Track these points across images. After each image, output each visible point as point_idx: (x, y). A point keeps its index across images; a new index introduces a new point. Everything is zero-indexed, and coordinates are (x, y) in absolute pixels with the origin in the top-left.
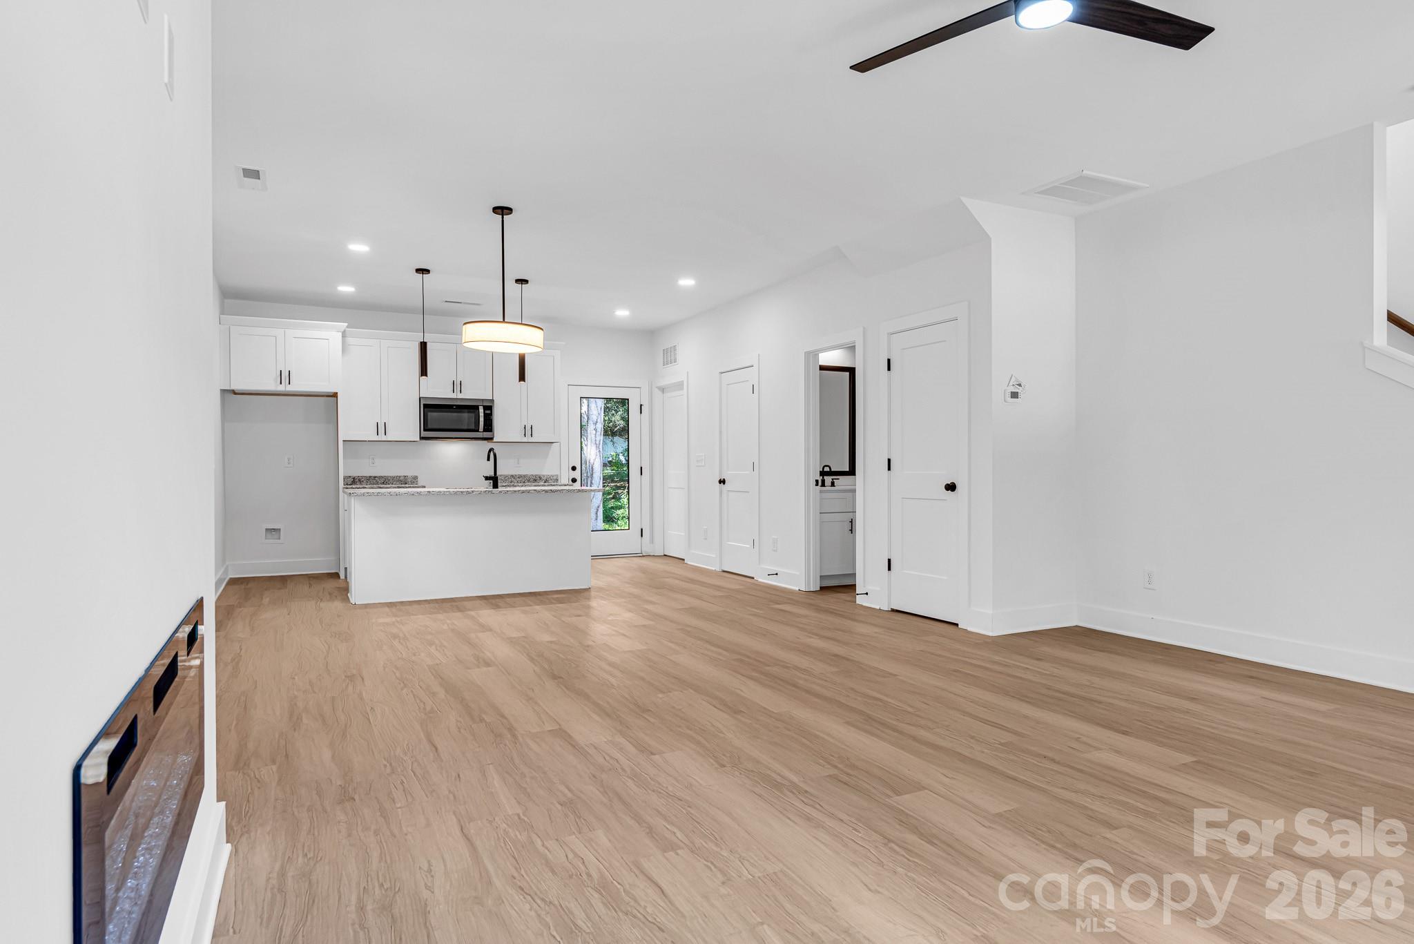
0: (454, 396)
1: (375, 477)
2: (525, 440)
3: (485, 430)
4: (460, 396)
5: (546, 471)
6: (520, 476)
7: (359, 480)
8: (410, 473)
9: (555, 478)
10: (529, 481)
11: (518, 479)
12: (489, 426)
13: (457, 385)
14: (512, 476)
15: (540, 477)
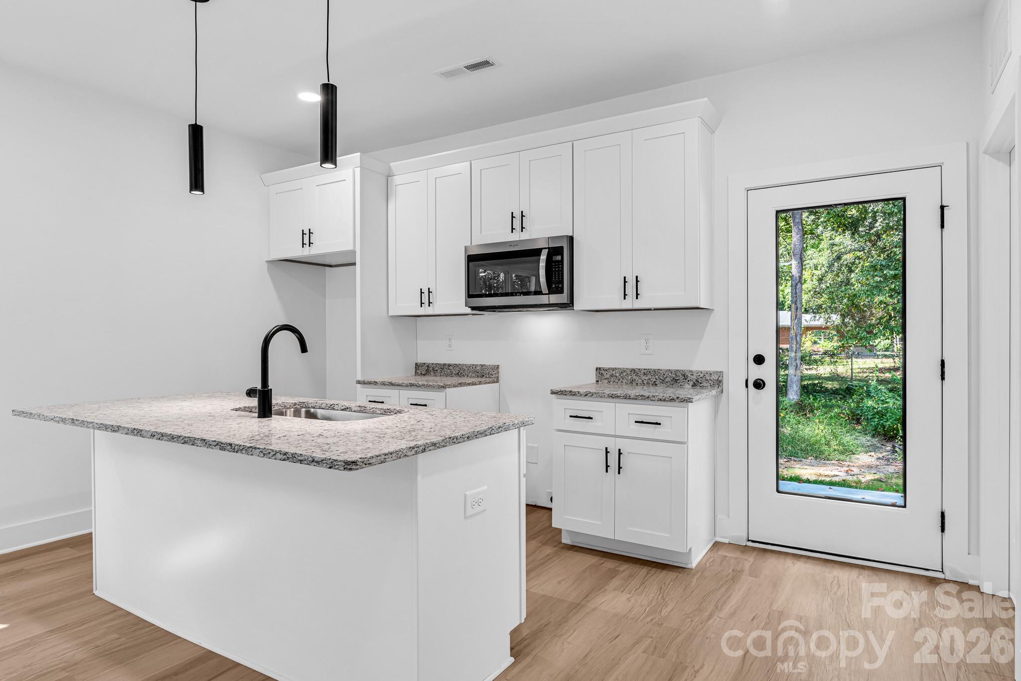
0: (516, 236)
1: (450, 365)
2: (627, 304)
3: (551, 291)
4: (525, 236)
5: (699, 364)
6: (647, 372)
7: (433, 369)
8: (489, 361)
9: (715, 377)
10: (663, 381)
11: (644, 378)
12: (555, 284)
13: (518, 220)
14: (633, 371)
15: (684, 375)
